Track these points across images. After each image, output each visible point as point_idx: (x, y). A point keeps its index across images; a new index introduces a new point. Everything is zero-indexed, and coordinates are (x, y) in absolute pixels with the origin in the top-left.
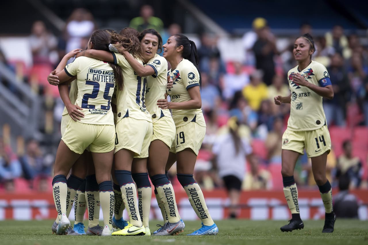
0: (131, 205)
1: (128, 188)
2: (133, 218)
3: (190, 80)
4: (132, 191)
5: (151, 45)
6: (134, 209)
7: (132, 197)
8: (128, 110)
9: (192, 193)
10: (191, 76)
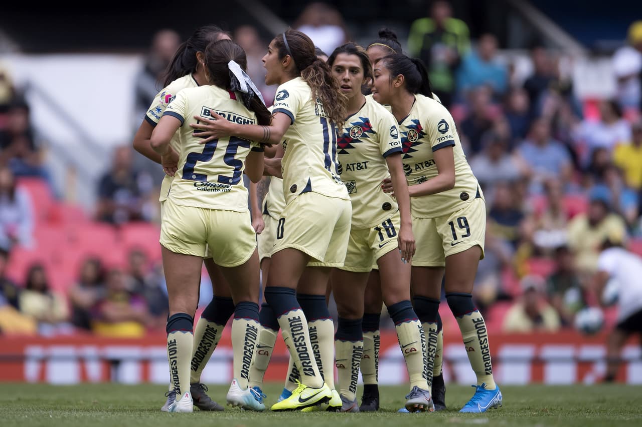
0: (301, 349)
1: (293, 318)
2: (307, 372)
3: (441, 135)
4: (301, 324)
5: (347, 75)
6: (306, 355)
7: (301, 335)
8: (309, 180)
9: (478, 326)
10: (443, 127)
